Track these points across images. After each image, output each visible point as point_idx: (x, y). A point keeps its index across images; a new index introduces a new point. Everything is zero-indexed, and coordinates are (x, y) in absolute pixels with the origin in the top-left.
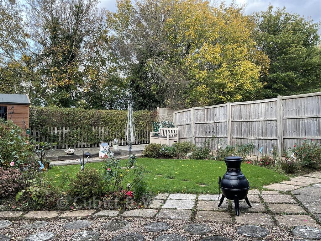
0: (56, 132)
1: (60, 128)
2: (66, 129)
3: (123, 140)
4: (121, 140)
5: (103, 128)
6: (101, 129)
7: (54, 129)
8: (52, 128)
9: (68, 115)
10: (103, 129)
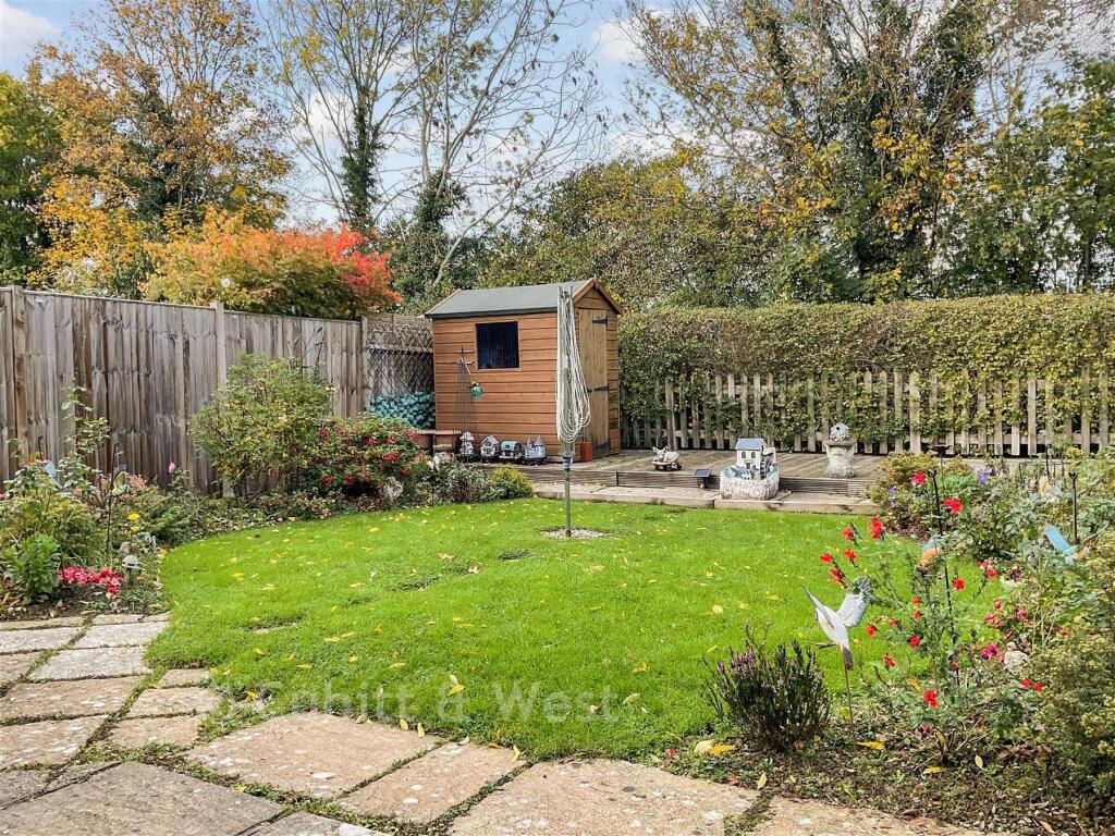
0: (731, 392)
1: (745, 379)
2: (763, 383)
3: (1015, 430)
4: (1009, 432)
5: (914, 377)
6: (906, 380)
7: (724, 381)
8: (718, 379)
9: (766, 333)
10: (912, 382)
